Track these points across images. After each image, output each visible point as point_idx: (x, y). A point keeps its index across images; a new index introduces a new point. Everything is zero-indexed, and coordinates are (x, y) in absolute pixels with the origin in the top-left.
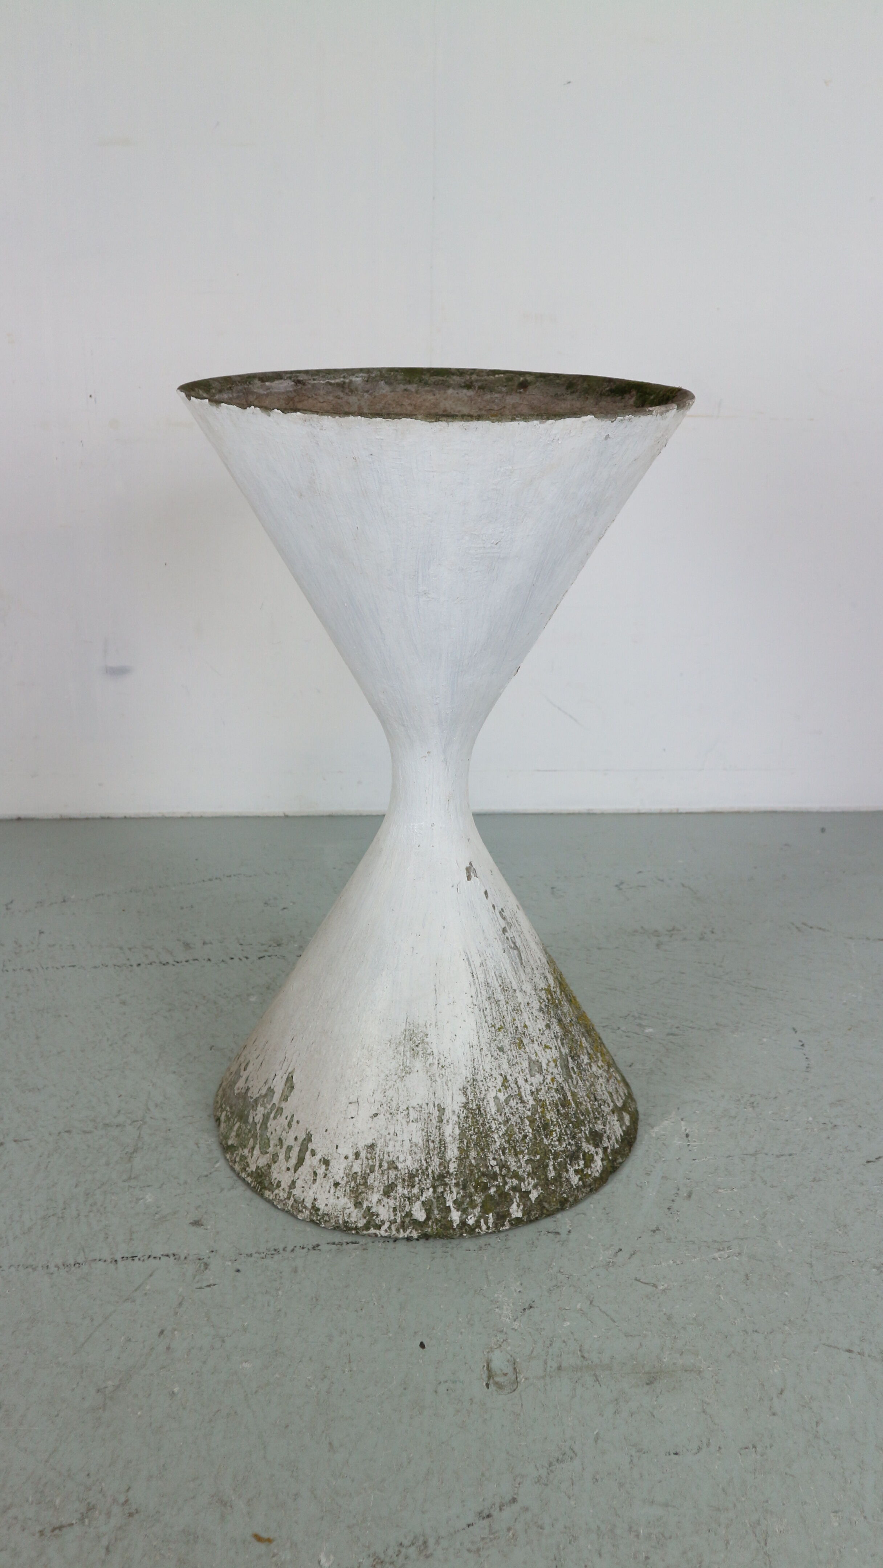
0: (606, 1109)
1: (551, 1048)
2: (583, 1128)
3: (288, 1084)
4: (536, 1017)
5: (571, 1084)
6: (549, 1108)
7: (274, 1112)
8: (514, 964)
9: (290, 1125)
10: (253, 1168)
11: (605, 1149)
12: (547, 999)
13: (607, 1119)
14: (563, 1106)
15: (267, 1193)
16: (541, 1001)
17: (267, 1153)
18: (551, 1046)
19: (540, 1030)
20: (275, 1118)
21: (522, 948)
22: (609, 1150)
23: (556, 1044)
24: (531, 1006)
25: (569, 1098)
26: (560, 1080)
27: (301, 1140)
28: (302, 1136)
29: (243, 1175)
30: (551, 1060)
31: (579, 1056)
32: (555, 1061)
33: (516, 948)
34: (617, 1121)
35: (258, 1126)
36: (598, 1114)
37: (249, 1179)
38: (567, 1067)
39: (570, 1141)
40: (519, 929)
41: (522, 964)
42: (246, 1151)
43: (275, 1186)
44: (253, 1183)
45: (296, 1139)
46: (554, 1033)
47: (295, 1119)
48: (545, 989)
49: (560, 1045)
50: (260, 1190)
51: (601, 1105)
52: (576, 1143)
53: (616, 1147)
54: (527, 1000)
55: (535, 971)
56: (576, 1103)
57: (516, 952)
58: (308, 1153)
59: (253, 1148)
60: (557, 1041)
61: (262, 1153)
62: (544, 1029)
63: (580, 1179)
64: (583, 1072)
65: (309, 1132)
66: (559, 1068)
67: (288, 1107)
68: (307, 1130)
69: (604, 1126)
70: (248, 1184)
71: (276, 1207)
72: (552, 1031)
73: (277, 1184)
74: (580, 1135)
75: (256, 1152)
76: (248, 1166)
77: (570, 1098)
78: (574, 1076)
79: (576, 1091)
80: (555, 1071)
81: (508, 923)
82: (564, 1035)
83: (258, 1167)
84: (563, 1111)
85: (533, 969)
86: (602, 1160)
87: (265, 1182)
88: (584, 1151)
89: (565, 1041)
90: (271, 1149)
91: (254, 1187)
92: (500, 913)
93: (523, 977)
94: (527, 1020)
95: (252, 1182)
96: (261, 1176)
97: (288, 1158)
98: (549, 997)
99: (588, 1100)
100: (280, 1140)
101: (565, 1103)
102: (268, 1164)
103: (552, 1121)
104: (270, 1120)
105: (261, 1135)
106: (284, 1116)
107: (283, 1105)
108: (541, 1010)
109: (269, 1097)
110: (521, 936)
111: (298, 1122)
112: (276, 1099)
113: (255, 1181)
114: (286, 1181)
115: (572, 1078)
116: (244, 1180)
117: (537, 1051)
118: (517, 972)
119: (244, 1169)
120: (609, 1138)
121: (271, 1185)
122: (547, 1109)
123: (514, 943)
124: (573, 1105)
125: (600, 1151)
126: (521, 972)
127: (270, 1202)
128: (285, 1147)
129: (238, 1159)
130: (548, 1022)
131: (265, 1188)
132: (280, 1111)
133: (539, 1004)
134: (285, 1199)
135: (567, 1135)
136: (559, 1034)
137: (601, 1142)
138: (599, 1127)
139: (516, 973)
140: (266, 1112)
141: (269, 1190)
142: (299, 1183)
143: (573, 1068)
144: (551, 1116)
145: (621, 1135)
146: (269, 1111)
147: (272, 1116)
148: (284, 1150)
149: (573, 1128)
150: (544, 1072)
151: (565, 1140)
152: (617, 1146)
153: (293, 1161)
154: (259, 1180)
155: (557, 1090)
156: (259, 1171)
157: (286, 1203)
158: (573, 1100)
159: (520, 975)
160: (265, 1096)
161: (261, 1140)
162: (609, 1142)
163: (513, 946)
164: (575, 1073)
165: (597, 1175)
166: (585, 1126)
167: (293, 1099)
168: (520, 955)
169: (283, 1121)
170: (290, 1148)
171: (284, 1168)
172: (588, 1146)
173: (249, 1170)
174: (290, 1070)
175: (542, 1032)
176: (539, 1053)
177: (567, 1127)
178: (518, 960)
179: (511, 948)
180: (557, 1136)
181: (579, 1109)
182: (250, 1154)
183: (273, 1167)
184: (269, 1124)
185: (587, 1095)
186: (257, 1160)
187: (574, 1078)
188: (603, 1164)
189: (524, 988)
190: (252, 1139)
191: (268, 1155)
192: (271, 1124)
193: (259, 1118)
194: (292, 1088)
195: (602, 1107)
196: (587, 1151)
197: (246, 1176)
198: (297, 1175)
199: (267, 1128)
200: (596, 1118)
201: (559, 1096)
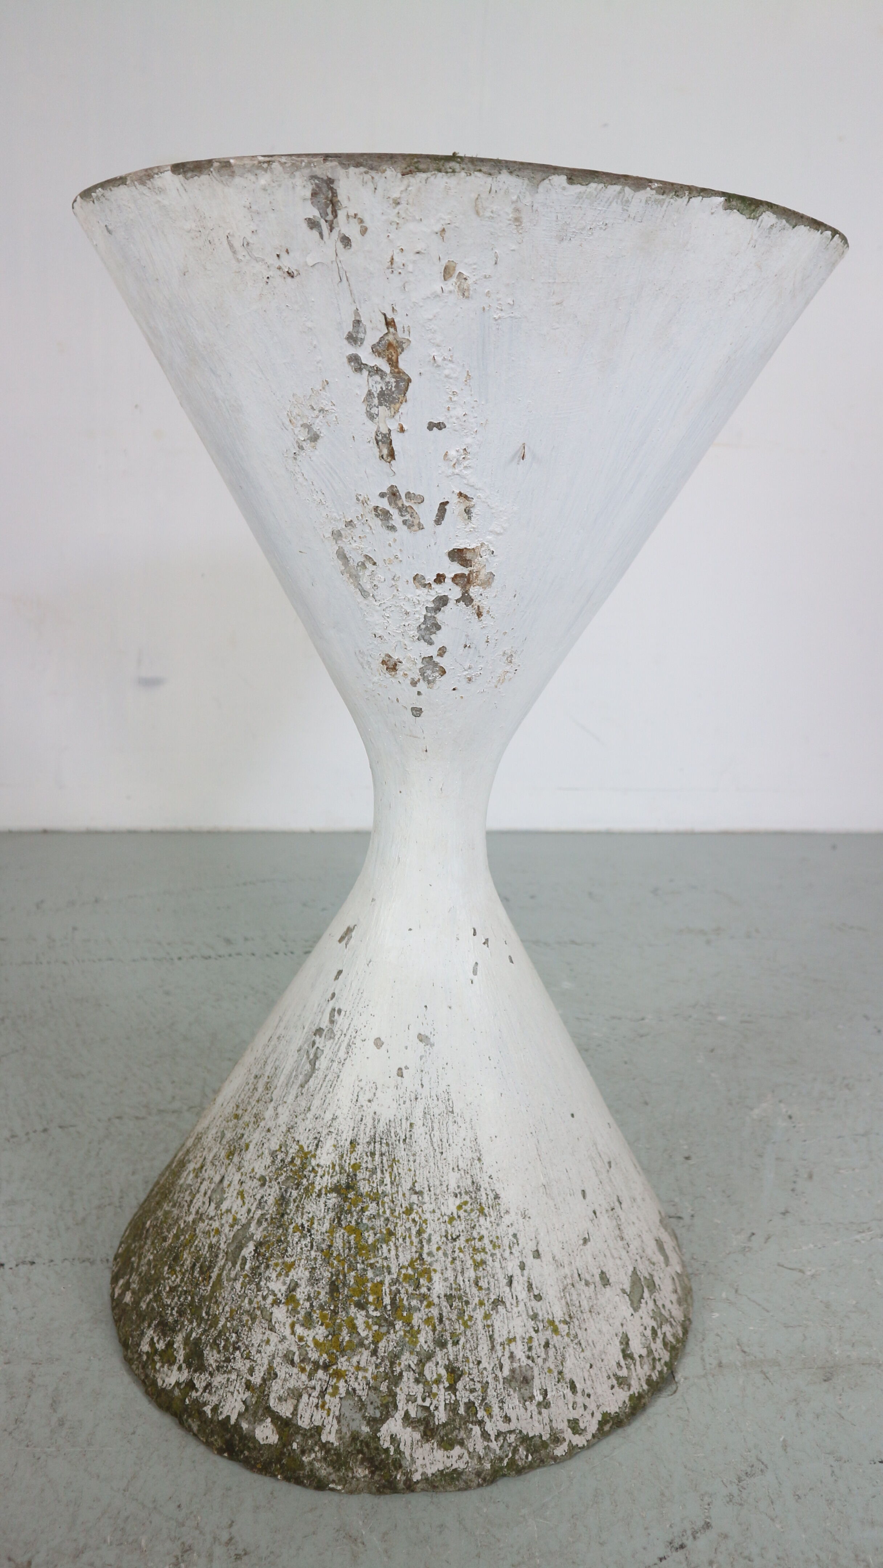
0: (240, 1364)
1: (244, 1203)
2: (195, 1324)
4: (263, 1153)
5: (227, 1268)
6: (193, 1249)
8: (294, 1074)
11: (191, 1385)
12: (293, 1159)
13: (230, 1372)
14: (201, 1272)
16: (283, 1149)
18: (246, 1202)
19: (253, 1170)
21: (319, 1074)
22: (194, 1394)
23: (253, 1209)
24: (269, 1135)
25: (212, 1275)
26: (223, 1246)
30: (233, 1211)
31: (267, 1267)
32: (236, 1220)
33: (313, 1063)
34: (244, 1402)
36: (224, 1347)
38: (240, 1247)
39: (176, 1309)
40: (342, 1054)
41: (302, 1086)
46: (262, 1197)
48: (301, 1147)
49: (256, 1217)
51: (238, 1348)
52: (176, 1322)
53: (205, 1409)
54: (271, 1124)
55: (310, 1115)
56: (213, 1290)
57: (308, 1067)
60: (257, 1208)
62: (258, 1176)
63: (147, 1353)
64: (253, 1286)
66: (232, 1234)
69: (218, 1368)
72: (262, 1192)
74: (186, 1323)
77: (214, 1275)
78: (238, 1267)
79: (225, 1282)
80: (227, 1229)
81: (331, 1031)
82: (272, 1219)
84: (196, 1274)
85: (309, 1109)
86: (178, 1384)
88: (173, 1343)
89: (265, 1224)
92: (334, 1010)
93: (290, 1099)
94: (254, 1142)
98: (298, 1162)
99: (228, 1315)
101: (206, 1271)
103: (183, 1265)
108: (273, 1154)
110: (335, 1064)
115: (234, 1264)
117: (232, 1185)
118: (289, 1085)
120: (208, 1386)
122: (191, 1247)
123: (316, 1058)
124: (209, 1288)
125: (184, 1376)
126: (294, 1091)
130: (267, 1178)
133: (278, 1147)
135: (179, 1298)
136: (266, 1208)
137: (195, 1371)
138: (212, 1358)
139: (287, 1085)
143: (245, 1260)
144: (187, 1258)
145: (228, 1417)
149: (189, 1305)
150: (219, 1212)
151: (173, 1299)
152: (208, 1409)
155: (211, 1246)
158: (214, 1282)
159: (289, 1093)
162: (204, 1391)
163: (311, 1056)
164: (243, 1269)
165: (160, 1382)
166: (199, 1325)
168: (311, 1077)
172: (182, 1346)
175: (252, 1175)
176: (232, 1189)
177: (186, 1292)
178: (301, 1078)
179: (308, 1057)
180: (173, 1282)
181: (210, 1303)
185: (232, 1311)
187: (236, 1270)
188: (174, 1386)
189: (280, 1110)
195: (238, 1353)
196: (175, 1346)
200: (215, 1345)
201: (208, 1255)
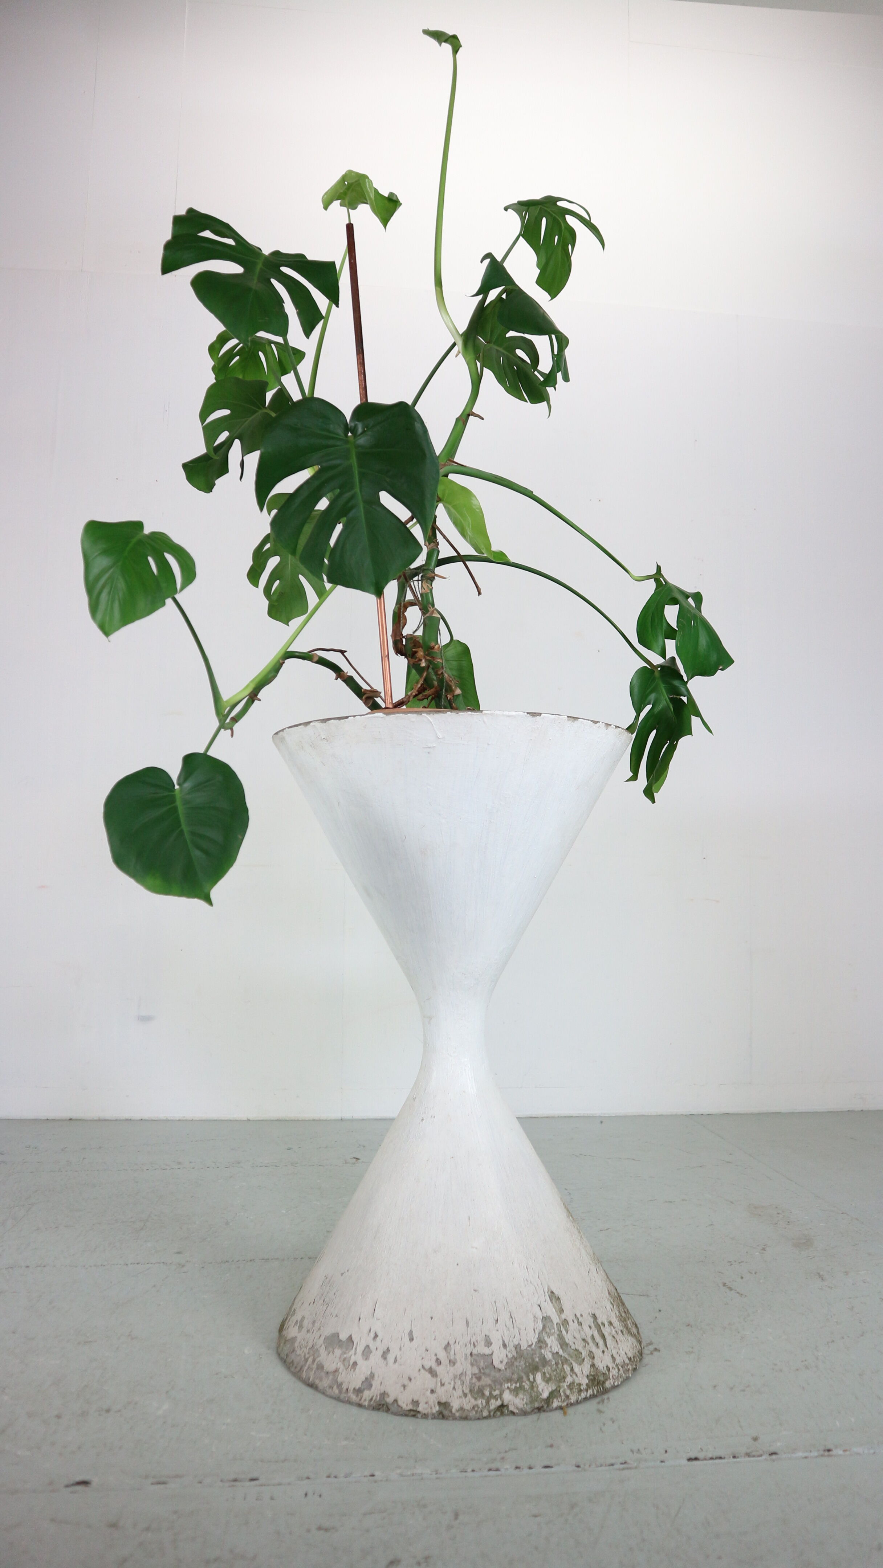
3: (554, 1301)
7: (563, 1330)
9: (580, 1324)
10: (585, 1381)
15: (608, 1384)
17: (584, 1359)
20: (567, 1332)
27: (593, 1324)
28: (590, 1321)
29: (583, 1395)
35: (561, 1352)
37: (590, 1392)
42: (569, 1379)
43: (607, 1373)
44: (595, 1390)
45: (590, 1327)
47: (579, 1316)
50: (603, 1389)
58: (602, 1327)
59: (572, 1369)
61: (580, 1364)
65: (592, 1314)
67: (568, 1315)
68: (589, 1314)
70: (593, 1396)
71: (618, 1386)
73: (607, 1370)
75: (577, 1369)
76: (580, 1385)
83: (588, 1377)
87: (600, 1378)
90: (584, 1353)
91: (598, 1391)
95: (593, 1391)
96: (595, 1378)
97: (597, 1345)
100: (584, 1340)
102: (591, 1366)
104: (565, 1337)
105: (569, 1355)
106: (571, 1323)
107: (563, 1316)
109: (549, 1324)
111: (582, 1315)
112: (556, 1319)
113: (594, 1387)
114: (608, 1361)
116: (586, 1399)
119: (580, 1391)
121: (605, 1376)
127: (614, 1387)
128: (590, 1341)
129: (568, 1392)
131: (604, 1382)
132: (565, 1322)
134: (618, 1373)
140: (556, 1336)
141: (607, 1380)
142: (614, 1353)
146: (558, 1333)
147: (564, 1332)
148: (591, 1344)
153: (601, 1343)
154: (596, 1383)
156: (591, 1377)
157: (620, 1375)
160: (544, 1327)
161: (571, 1357)
167: (566, 1304)
169: (573, 1326)
170: (593, 1337)
171: (601, 1354)
173: (584, 1387)
174: (546, 1290)
182: (574, 1376)
183: (596, 1363)
184: (567, 1340)
186: (581, 1374)
190: (565, 1366)
191: (586, 1359)
192: (568, 1338)
193: (556, 1347)
194: (558, 1299)
197: (585, 1393)
198: (610, 1350)
199: (567, 1345)
